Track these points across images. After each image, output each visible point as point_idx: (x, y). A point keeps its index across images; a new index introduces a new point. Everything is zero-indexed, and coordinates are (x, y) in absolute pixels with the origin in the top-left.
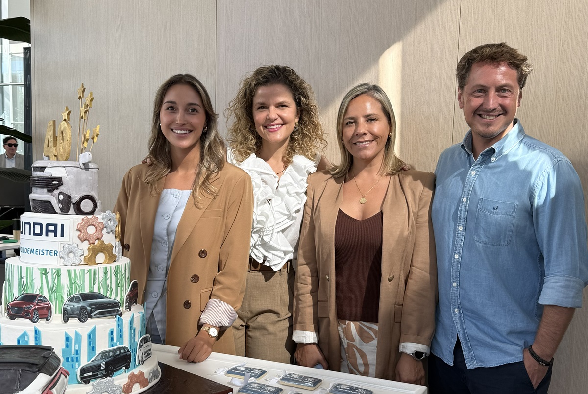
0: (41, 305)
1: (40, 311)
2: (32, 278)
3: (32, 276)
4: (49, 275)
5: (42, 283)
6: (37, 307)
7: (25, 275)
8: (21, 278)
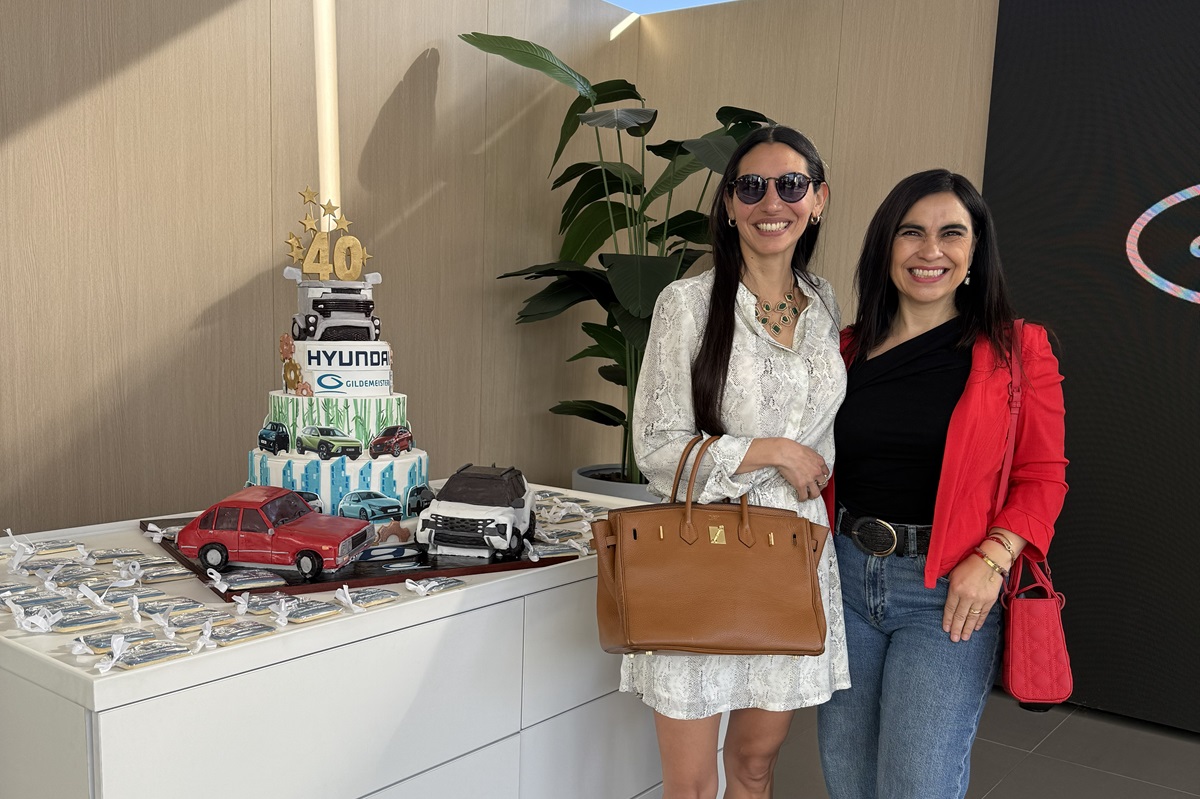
0: (402, 437)
1: (401, 443)
3: (392, 408)
6: (398, 440)
7: (385, 408)
8: (381, 412)
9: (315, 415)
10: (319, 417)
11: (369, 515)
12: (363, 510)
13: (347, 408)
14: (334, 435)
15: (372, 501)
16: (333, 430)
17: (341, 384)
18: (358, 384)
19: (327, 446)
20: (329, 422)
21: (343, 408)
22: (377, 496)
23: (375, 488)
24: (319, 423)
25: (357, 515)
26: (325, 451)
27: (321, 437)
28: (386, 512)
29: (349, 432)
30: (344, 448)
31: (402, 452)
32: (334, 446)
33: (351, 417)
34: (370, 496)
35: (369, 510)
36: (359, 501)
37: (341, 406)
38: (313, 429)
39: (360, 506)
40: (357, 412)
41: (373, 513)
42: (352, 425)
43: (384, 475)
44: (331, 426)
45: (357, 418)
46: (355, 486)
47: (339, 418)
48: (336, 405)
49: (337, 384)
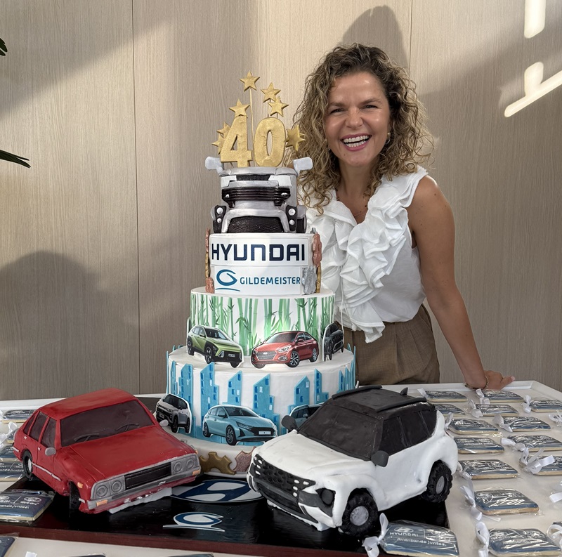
0: (303, 344)
1: (300, 351)
2: (288, 312)
3: (288, 310)
4: (307, 307)
5: (299, 317)
6: (296, 347)
7: (278, 310)
8: (271, 314)
9: (205, 313)
10: (207, 316)
11: (238, 434)
12: (230, 428)
13: (231, 307)
14: (218, 337)
15: (241, 419)
16: (216, 332)
17: (235, 281)
18: (252, 281)
19: (212, 349)
20: (215, 322)
21: (227, 308)
22: (246, 413)
23: (247, 404)
24: (208, 324)
25: (224, 432)
26: (211, 354)
27: (208, 339)
28: (256, 433)
29: (233, 335)
30: (227, 353)
31: (302, 363)
32: (217, 349)
33: (235, 319)
34: (238, 412)
35: (237, 429)
36: (225, 417)
37: (226, 306)
38: (201, 328)
39: (226, 422)
40: (241, 313)
41: (242, 433)
42: (236, 327)
43: (256, 389)
44: (217, 326)
45: (241, 319)
46: (224, 399)
47: (223, 318)
48: (221, 304)
49: (232, 280)
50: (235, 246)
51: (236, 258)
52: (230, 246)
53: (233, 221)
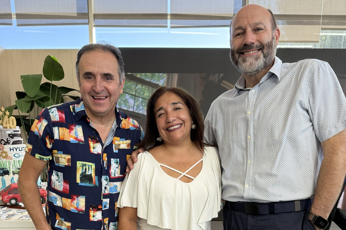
17: (20, 156)
38: (16, 168)
49: (19, 156)
50: (19, 148)
51: (20, 151)
52: (17, 148)
53: (14, 142)
